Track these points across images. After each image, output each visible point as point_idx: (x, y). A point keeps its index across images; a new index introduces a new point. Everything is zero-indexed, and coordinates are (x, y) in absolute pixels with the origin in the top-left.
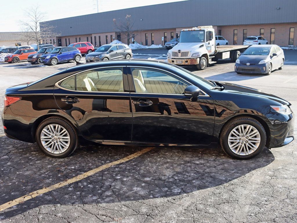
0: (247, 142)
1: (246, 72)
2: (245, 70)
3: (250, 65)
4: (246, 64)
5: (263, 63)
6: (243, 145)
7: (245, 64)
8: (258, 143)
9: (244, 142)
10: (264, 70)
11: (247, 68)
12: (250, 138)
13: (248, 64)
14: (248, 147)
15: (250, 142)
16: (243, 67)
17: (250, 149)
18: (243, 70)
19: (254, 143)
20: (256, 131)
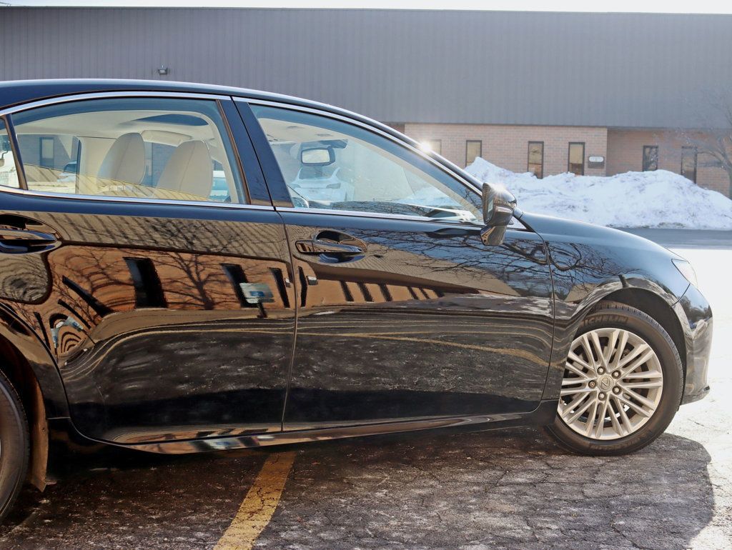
0: (617, 390)
6: (606, 403)
8: (657, 389)
9: (609, 393)
14: (626, 407)
17: (633, 411)
19: (644, 392)
20: (643, 346)
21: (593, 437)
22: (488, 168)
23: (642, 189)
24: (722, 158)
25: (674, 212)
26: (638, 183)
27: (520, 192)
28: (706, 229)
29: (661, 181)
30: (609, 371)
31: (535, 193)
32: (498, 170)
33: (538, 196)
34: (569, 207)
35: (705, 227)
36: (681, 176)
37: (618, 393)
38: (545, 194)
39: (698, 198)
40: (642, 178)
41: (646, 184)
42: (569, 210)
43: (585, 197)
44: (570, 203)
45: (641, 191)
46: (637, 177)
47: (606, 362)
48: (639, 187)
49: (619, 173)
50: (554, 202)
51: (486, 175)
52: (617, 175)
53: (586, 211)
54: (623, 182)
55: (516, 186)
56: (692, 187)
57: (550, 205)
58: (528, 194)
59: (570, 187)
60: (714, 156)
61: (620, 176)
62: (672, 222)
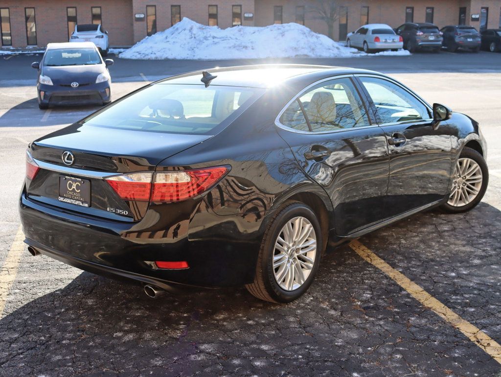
0: (464, 184)
1: (72, 102)
2: (69, 98)
3: (80, 85)
4: (70, 86)
5: (102, 81)
6: (460, 191)
7: (66, 86)
8: (479, 182)
9: (461, 186)
10: (108, 96)
11: (73, 95)
12: (468, 177)
13: (75, 85)
14: (468, 191)
15: (468, 183)
16: (61, 92)
17: (469, 193)
18: (63, 98)
19: (473, 184)
20: (476, 165)
21: (455, 205)
22: (192, 24)
23: (283, 35)
24: (324, 16)
25: (303, 48)
26: (280, 31)
27: (213, 38)
28: (321, 57)
29: (293, 30)
30: (462, 177)
31: (222, 39)
32: (198, 25)
33: (225, 41)
34: (244, 47)
35: (320, 56)
36: (303, 26)
37: (464, 186)
38: (229, 40)
39: (314, 40)
40: (282, 28)
41: (285, 31)
42: (244, 49)
43: (250, 41)
44: (243, 44)
45: (283, 36)
46: (279, 27)
47: (461, 173)
48: (281, 33)
49: (269, 25)
50: (235, 44)
51: (191, 29)
52: (268, 26)
53: (253, 49)
54: (271, 30)
55: (210, 35)
56: (311, 33)
57: (233, 46)
58: (218, 40)
59: (242, 35)
60: (320, 13)
61: (270, 27)
62: (302, 54)
